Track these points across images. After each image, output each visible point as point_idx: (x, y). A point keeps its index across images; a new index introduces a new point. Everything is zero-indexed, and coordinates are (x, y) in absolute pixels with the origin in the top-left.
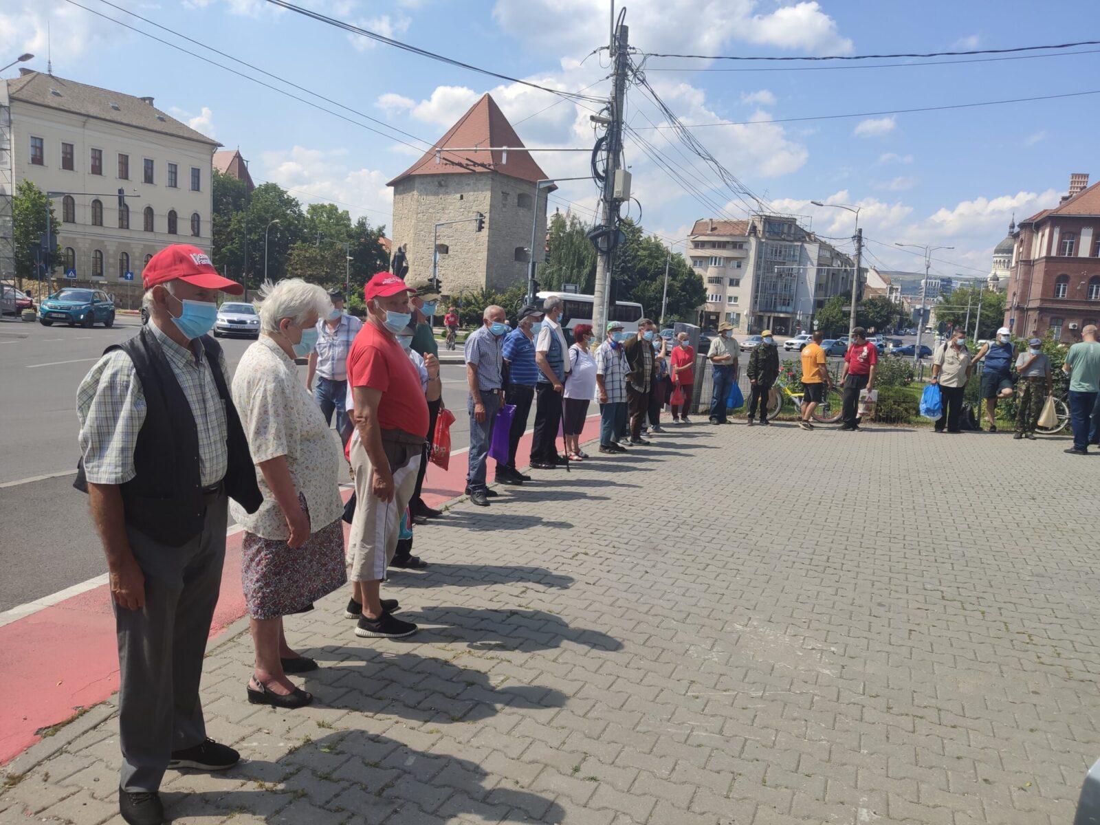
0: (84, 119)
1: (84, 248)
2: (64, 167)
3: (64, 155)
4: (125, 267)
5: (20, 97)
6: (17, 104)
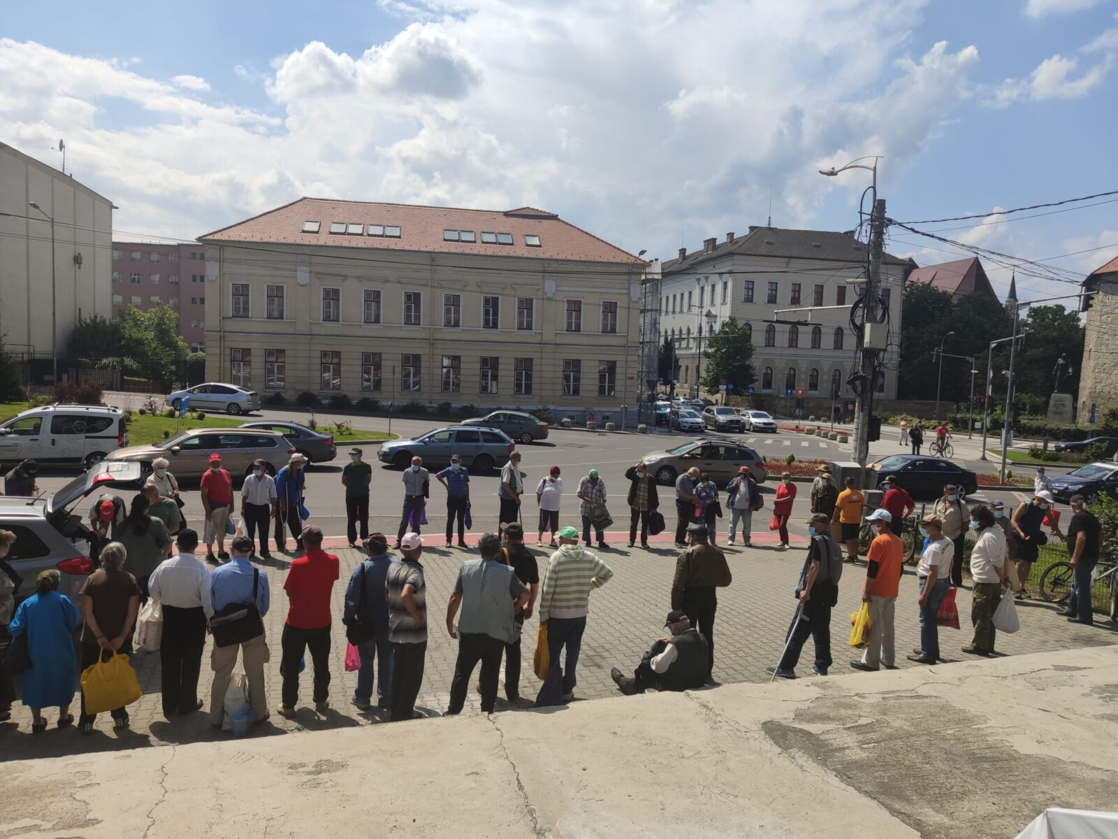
0: (786, 260)
1: (781, 367)
2: (769, 302)
3: (769, 292)
4: (815, 381)
5: (740, 251)
6: (736, 257)
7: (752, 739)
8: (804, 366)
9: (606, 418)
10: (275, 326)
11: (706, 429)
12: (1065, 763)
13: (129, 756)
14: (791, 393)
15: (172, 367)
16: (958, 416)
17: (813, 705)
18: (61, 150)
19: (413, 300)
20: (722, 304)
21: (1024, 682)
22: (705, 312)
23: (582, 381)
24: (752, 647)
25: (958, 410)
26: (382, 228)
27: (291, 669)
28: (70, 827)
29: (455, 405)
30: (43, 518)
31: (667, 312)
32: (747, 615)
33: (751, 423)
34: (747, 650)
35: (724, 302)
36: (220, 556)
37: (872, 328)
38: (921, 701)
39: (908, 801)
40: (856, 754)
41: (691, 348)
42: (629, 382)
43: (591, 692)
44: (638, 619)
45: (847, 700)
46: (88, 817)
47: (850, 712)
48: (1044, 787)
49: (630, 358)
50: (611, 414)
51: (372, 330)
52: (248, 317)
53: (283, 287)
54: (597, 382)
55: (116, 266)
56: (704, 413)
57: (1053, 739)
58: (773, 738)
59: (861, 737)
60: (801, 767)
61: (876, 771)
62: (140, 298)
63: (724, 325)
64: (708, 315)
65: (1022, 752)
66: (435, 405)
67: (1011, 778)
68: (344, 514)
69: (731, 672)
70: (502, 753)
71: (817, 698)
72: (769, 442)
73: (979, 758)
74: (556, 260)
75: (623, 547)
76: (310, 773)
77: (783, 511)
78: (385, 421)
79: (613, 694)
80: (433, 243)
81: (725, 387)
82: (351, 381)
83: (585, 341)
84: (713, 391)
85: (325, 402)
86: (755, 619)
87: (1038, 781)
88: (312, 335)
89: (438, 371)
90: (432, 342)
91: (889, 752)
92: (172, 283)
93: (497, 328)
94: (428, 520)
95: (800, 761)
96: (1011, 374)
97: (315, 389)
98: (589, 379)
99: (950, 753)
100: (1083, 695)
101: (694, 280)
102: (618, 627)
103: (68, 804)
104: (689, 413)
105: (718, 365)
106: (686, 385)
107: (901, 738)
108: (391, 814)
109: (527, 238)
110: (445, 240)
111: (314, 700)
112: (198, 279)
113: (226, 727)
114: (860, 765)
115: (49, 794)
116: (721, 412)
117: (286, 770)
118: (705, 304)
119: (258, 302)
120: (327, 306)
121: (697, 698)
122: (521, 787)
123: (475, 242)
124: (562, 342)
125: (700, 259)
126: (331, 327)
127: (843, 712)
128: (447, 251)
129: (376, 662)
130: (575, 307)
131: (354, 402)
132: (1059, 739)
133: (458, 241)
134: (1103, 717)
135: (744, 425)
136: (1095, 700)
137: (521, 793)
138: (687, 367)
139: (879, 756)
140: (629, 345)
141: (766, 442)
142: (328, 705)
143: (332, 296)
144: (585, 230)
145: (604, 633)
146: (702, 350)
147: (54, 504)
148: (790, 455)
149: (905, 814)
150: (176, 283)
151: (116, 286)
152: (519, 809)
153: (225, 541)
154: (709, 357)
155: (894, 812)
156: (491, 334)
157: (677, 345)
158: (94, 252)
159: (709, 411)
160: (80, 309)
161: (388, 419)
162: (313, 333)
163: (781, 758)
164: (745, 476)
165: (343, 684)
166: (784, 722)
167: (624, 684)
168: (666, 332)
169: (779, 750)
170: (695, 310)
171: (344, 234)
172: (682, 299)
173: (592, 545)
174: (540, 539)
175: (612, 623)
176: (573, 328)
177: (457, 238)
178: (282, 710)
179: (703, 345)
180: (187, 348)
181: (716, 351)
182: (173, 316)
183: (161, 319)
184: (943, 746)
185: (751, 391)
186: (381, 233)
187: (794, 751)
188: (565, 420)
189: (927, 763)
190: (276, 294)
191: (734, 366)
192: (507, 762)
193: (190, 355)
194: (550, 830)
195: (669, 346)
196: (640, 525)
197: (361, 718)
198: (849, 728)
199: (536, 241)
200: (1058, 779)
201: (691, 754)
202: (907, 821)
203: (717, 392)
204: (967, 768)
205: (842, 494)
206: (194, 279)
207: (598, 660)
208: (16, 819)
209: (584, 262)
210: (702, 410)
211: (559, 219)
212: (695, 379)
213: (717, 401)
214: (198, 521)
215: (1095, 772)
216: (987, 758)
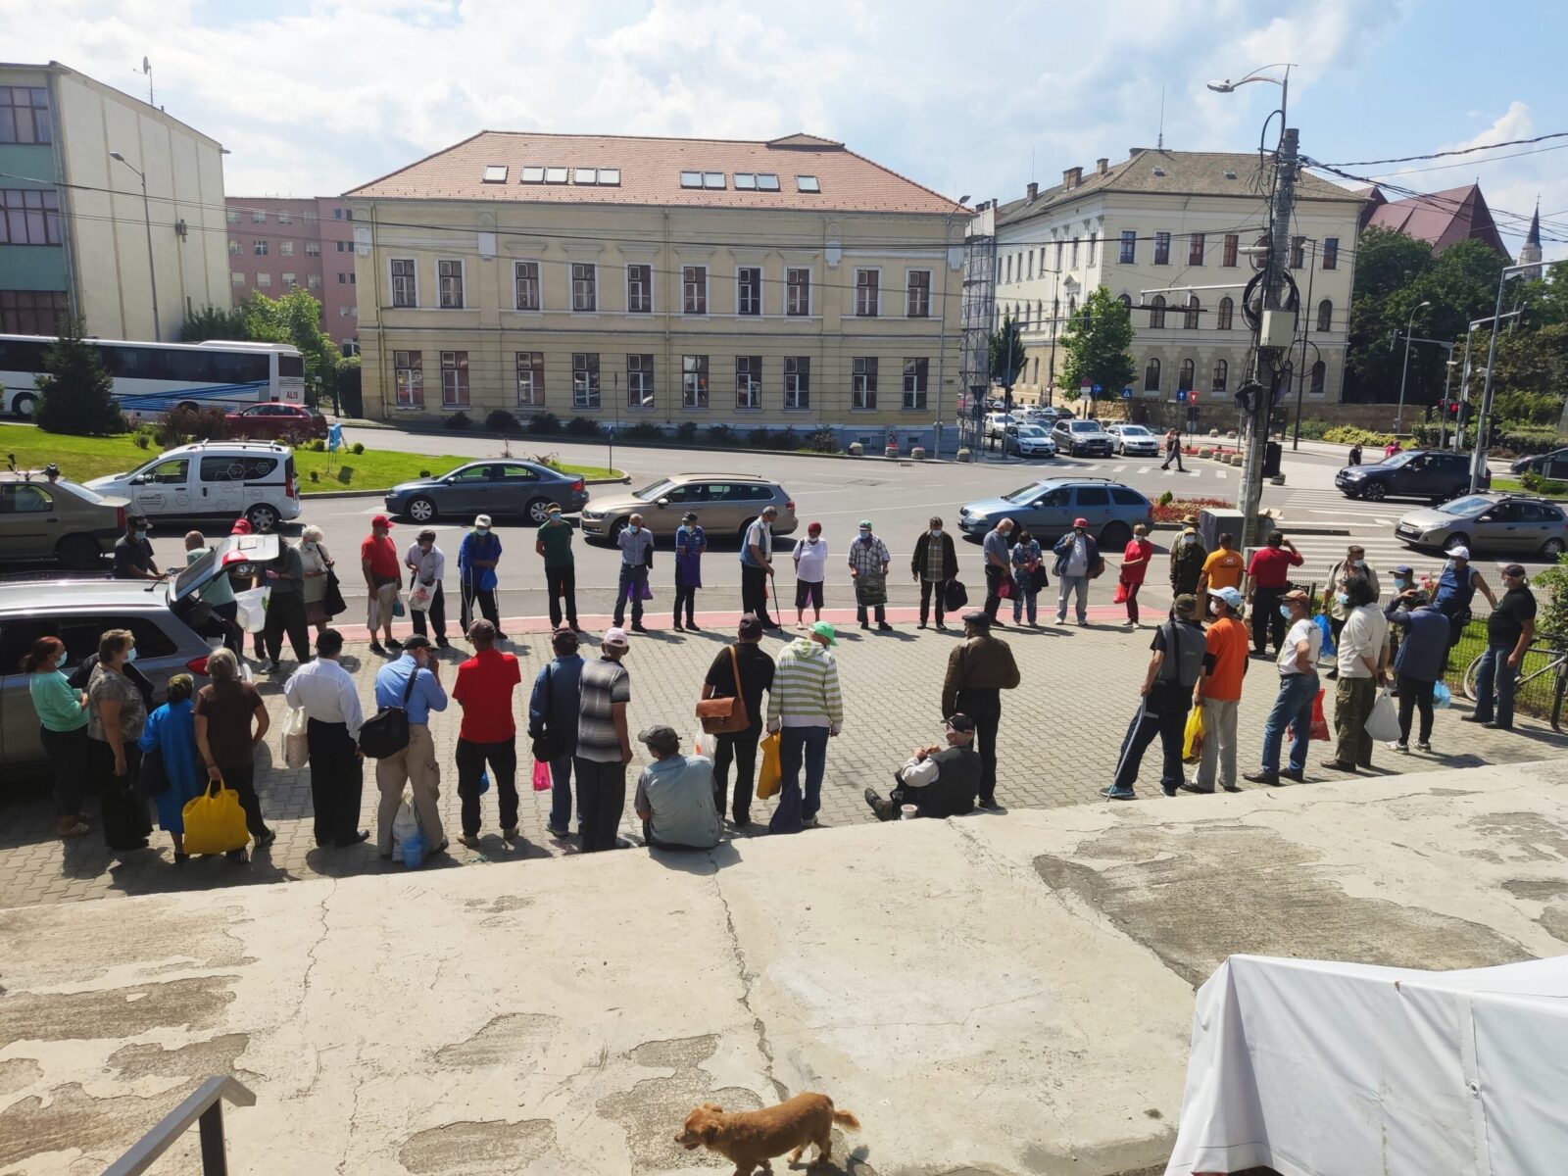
0: (1184, 199)
1: (1172, 355)
2: (1157, 262)
3: (1158, 247)
4: (1222, 377)
5: (1114, 187)
6: (1110, 196)
7: (1017, 877)
8: (1205, 355)
9: (914, 440)
10: (452, 318)
11: (1057, 451)
12: (1401, 908)
13: (285, 890)
14: (1185, 397)
15: (317, 378)
16: (1427, 427)
17: (1104, 836)
18: (146, 71)
19: (640, 276)
20: (1088, 267)
21: (1386, 810)
22: (1063, 278)
23: (880, 388)
24: (1055, 761)
25: (1429, 419)
26: (593, 172)
27: (471, 789)
28: (225, 965)
29: (703, 426)
30: (166, 608)
31: (1009, 281)
32: (1058, 720)
33: (1122, 444)
34: (1047, 766)
35: (1091, 264)
36: (387, 644)
37: (1272, 318)
38: (1244, 832)
39: (1191, 950)
40: (1143, 895)
41: (1044, 332)
42: (946, 388)
43: (840, 817)
44: (914, 725)
45: (1148, 831)
46: (243, 955)
47: (1148, 845)
48: (1364, 937)
49: (947, 353)
50: (921, 434)
51: (584, 320)
52: (414, 306)
53: (460, 263)
54: (901, 389)
55: (233, 231)
56: (1055, 429)
57: (1398, 880)
58: (1043, 876)
59: (1153, 876)
60: (1070, 911)
61: (1162, 916)
62: (268, 276)
63: (1091, 298)
64: (1069, 282)
65: (1351, 895)
66: (674, 426)
67: (1327, 926)
68: (543, 584)
69: (1020, 793)
70: (714, 889)
71: (1112, 828)
72: (1144, 470)
73: (1294, 902)
74: (841, 212)
75: (911, 629)
76: (490, 911)
77: (1132, 578)
78: (604, 450)
79: (867, 820)
80: (666, 193)
81: (1089, 389)
82: (559, 394)
83: (884, 329)
84: (1071, 396)
85: (525, 423)
86: (1067, 725)
87: (1359, 930)
88: (502, 329)
89: (677, 377)
90: (668, 336)
91: (1184, 893)
92: (310, 253)
93: (758, 314)
94: (653, 594)
95: (1070, 903)
96: (1490, 373)
97: (511, 406)
98: (890, 385)
99: (1261, 896)
100: (1457, 826)
101: (1048, 230)
102: (886, 736)
103: (220, 941)
104: (1032, 430)
105: (1080, 357)
106: (1035, 387)
107: (1204, 877)
108: (579, 956)
109: (800, 179)
110: (683, 187)
111: (502, 826)
112: (346, 247)
113: (396, 857)
114: (1144, 909)
115: (199, 930)
116: (1080, 428)
117: (463, 907)
118: (1063, 267)
119: (427, 285)
120: (522, 287)
121: (960, 826)
122: (731, 928)
123: (725, 189)
124: (850, 332)
125: (1058, 199)
126: (528, 318)
127: (1140, 845)
128: (685, 203)
129: (573, 780)
130: (869, 281)
131: (563, 424)
132: (1405, 880)
133: (701, 188)
134: (1472, 853)
135: (1111, 446)
136: (1470, 832)
137: (730, 935)
138: (1037, 361)
139: (1171, 898)
140: (946, 334)
141: (1140, 472)
142: (518, 831)
143: (527, 273)
144: (884, 166)
145: (866, 744)
146: (1058, 335)
147: (178, 590)
148: (1165, 492)
149: (1182, 965)
150: (316, 254)
151: (235, 261)
152: (726, 952)
153: (393, 624)
154: (1068, 346)
155: (1169, 962)
156: (751, 323)
157: (1023, 329)
158: (202, 215)
159: (1062, 427)
160: (189, 299)
161: (608, 447)
162: (505, 326)
163: (1048, 898)
164: (1083, 531)
165: (535, 807)
166: (1062, 857)
167: (880, 808)
168: (1008, 309)
169: (1048, 889)
170: (1050, 276)
171: (540, 183)
172: (1031, 259)
173: (870, 626)
174: (800, 620)
175: (879, 730)
176: (867, 311)
177: (700, 184)
178: (462, 837)
179: (1060, 326)
180: (336, 349)
181: (1078, 337)
182: (314, 305)
183: (298, 309)
184: (1253, 887)
185: (1127, 394)
186: (593, 181)
187: (1065, 891)
188: (854, 445)
189: (1227, 907)
190: (450, 273)
191: (1103, 359)
192: (718, 899)
193: (341, 361)
194: (758, 976)
195: (1012, 329)
196: (933, 598)
197: (554, 847)
198: (1141, 865)
199: (811, 184)
200: (1385, 928)
201: (939, 892)
202: (1183, 972)
203: (1078, 396)
204: (1275, 914)
205: (1213, 556)
206: (341, 248)
207: (853, 777)
208: (167, 955)
209: (882, 213)
210: (1053, 424)
211: (846, 151)
212: (1048, 377)
213: (1079, 409)
214: (359, 597)
215: (1435, 919)
216: (1305, 901)
